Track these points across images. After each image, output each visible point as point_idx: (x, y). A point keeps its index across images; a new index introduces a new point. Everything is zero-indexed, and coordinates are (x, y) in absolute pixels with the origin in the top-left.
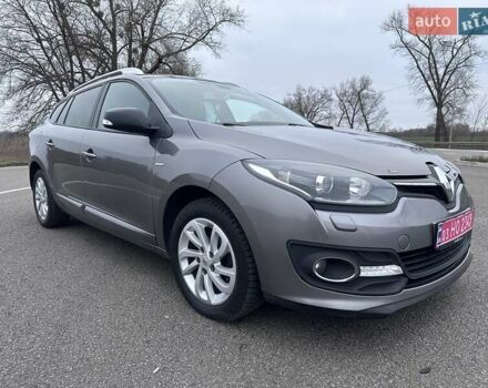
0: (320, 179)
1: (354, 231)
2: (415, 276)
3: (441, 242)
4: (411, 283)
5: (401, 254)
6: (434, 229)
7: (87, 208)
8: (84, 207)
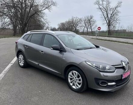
0: (101, 66)
1: (107, 76)
2: (118, 84)
3: (123, 78)
4: (117, 86)
5: (115, 81)
6: (122, 76)
7: (40, 65)
8: (39, 64)
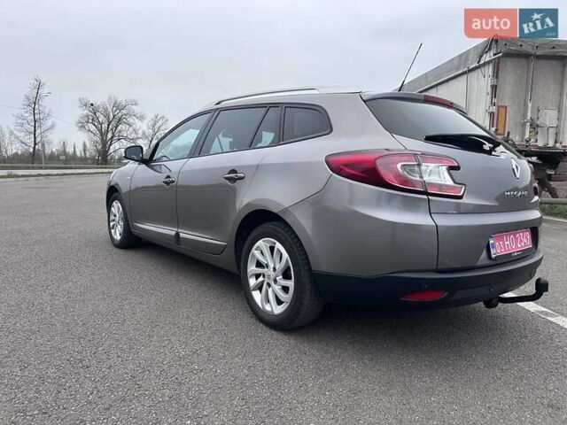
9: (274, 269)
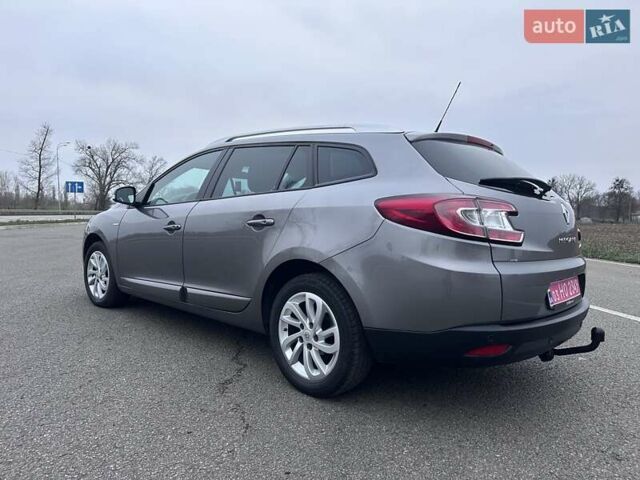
9: (311, 324)
